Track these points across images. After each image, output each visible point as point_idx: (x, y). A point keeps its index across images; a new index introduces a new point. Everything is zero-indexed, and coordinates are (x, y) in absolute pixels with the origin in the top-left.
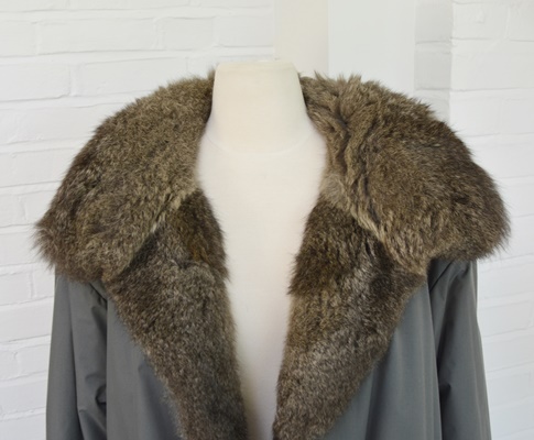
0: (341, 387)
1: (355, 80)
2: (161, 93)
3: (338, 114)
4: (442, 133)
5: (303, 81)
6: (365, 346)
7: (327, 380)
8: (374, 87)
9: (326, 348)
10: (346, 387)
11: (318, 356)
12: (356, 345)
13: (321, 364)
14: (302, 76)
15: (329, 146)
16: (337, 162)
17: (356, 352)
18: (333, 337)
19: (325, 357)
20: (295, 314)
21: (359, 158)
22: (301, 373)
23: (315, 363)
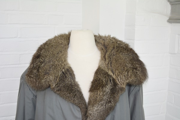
0: (101, 117)
1: (109, 36)
2: (56, 37)
3: (104, 45)
4: (131, 51)
5: (95, 36)
6: (108, 106)
7: (98, 115)
8: (114, 38)
9: (98, 106)
10: (102, 117)
11: (96, 108)
12: (105, 106)
13: (96, 110)
14: (95, 34)
15: (101, 54)
16: (104, 58)
17: (105, 107)
18: (100, 103)
19: (97, 109)
20: (90, 97)
21: (109, 57)
22: (91, 112)
23: (95, 110)
